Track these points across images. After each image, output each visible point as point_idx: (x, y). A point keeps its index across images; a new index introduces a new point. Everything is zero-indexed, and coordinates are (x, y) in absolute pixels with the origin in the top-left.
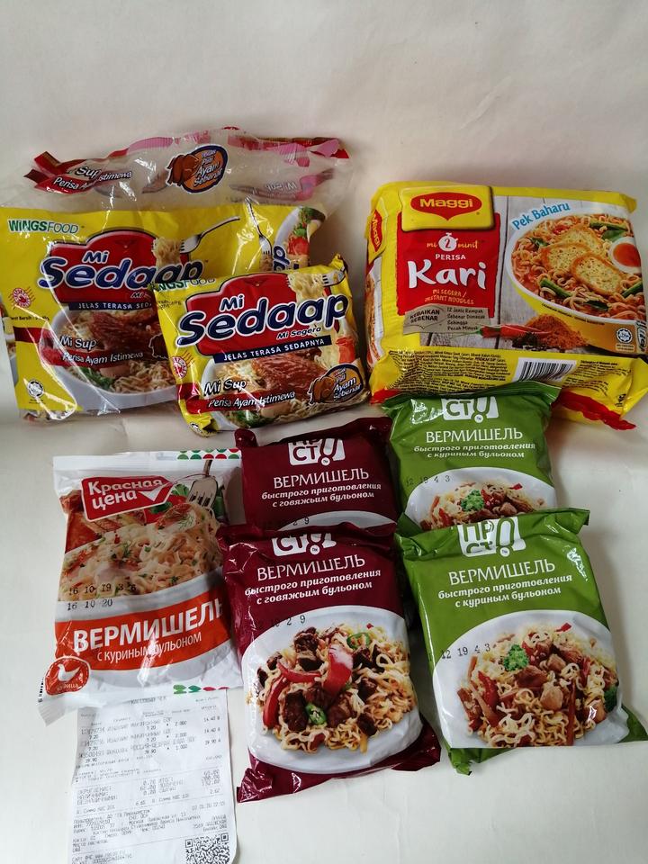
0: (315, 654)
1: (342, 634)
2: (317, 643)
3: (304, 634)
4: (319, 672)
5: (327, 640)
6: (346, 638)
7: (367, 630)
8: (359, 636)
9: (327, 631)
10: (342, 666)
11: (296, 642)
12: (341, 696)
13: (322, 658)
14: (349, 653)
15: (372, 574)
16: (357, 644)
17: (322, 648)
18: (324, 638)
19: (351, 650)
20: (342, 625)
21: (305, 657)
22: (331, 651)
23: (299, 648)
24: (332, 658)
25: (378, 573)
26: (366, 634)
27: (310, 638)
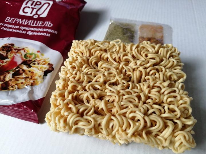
0: (7, 53)
1: (25, 51)
2: (11, 50)
3: (8, 45)
4: (3, 61)
5: (17, 51)
6: (25, 53)
7: (37, 53)
8: (31, 54)
9: (19, 48)
10: (16, 63)
11: (3, 47)
12: (5, 73)
13: (9, 56)
14: (22, 59)
15: (52, 31)
16: (29, 57)
17: (12, 53)
18: (15, 50)
19: (24, 59)
20: (27, 47)
21: (2, 53)
22: (15, 56)
23: (2, 49)
24: (13, 58)
25: (56, 32)
26: (35, 54)
27: (9, 47)
